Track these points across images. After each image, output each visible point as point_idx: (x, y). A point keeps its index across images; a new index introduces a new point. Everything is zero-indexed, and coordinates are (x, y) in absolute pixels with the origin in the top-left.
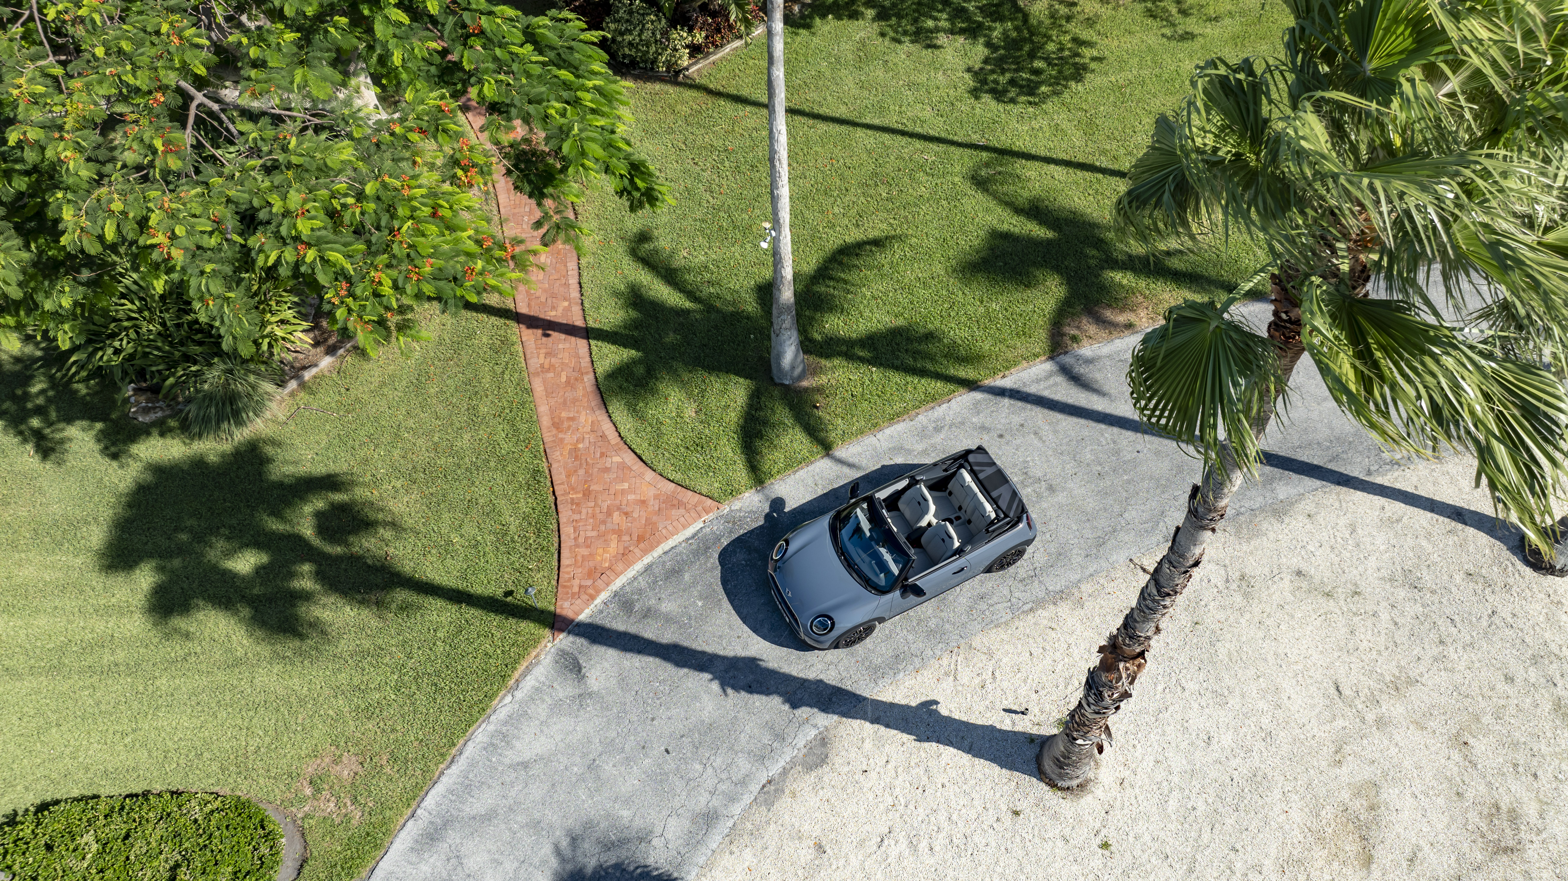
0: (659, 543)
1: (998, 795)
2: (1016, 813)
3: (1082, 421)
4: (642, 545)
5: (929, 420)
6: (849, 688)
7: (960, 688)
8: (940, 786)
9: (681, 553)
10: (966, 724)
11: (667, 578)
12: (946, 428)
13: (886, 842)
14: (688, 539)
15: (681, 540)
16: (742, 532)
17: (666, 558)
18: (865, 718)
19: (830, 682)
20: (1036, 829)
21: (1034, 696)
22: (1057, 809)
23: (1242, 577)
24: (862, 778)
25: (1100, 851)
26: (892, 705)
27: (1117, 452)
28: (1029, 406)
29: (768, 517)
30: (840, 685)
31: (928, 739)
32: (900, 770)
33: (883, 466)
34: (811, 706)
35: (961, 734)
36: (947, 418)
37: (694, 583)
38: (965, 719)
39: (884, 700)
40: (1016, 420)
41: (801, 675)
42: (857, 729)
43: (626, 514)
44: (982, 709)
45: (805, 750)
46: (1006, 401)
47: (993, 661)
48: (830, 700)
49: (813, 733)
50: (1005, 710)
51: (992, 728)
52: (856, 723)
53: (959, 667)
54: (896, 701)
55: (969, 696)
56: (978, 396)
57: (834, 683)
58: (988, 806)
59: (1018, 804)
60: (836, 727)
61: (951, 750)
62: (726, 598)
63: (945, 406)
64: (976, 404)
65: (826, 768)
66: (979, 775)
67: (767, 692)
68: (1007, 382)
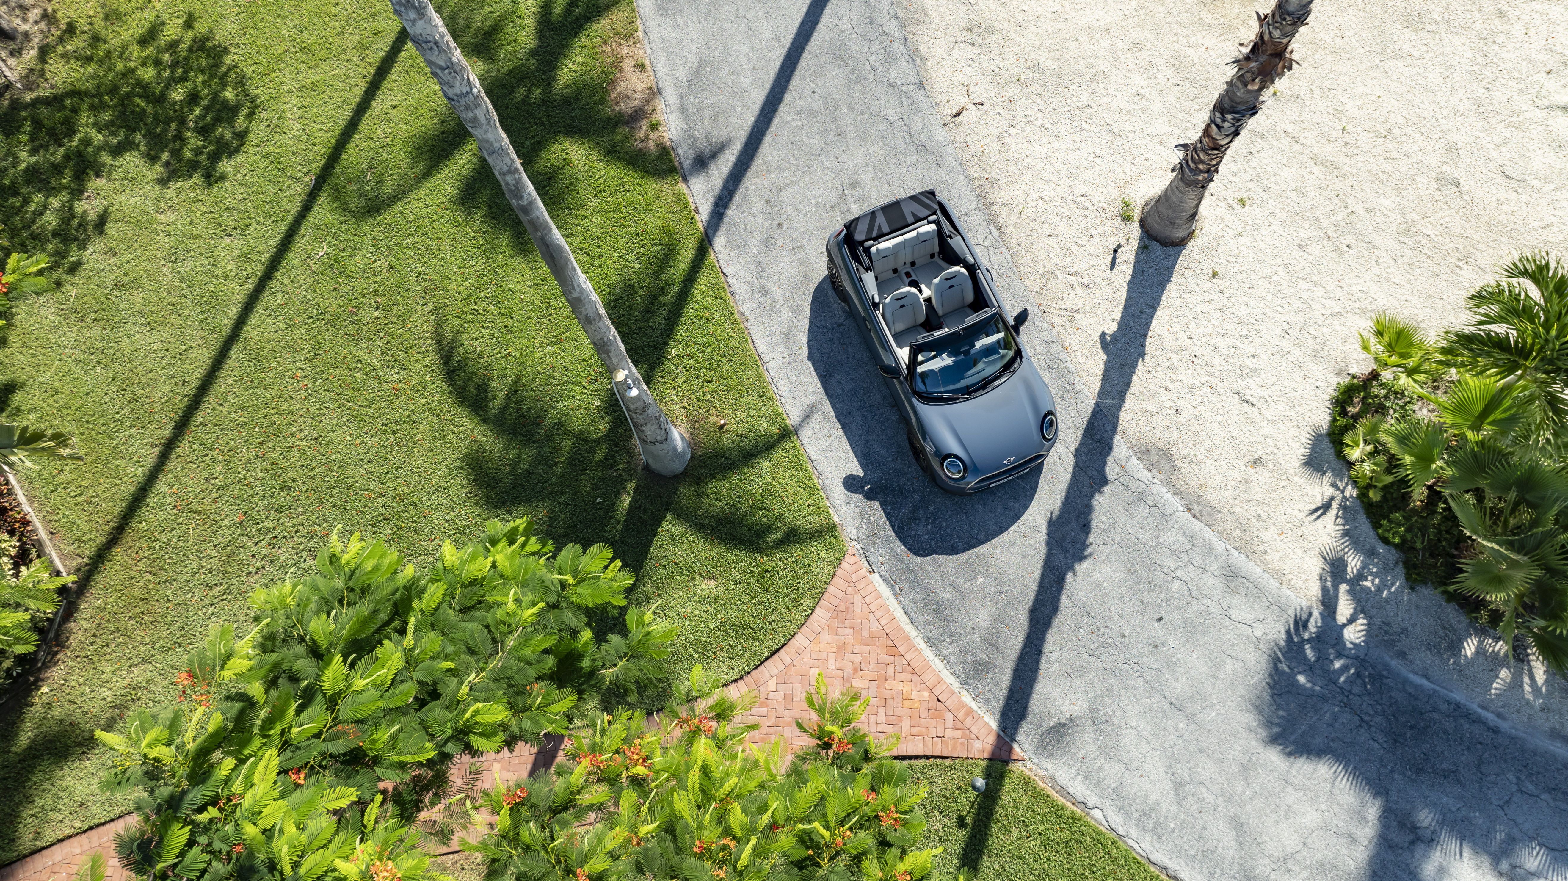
0: (899, 628)
1: (1197, 289)
2: (1214, 274)
3: (768, 139)
4: (902, 650)
5: (750, 300)
6: (1085, 420)
7: (1088, 308)
8: (1190, 341)
9: (915, 602)
10: (1127, 307)
11: (946, 619)
12: (763, 282)
13: (1248, 398)
14: (895, 593)
15: (895, 602)
16: (888, 527)
17: (919, 620)
18: (1119, 407)
19: (1079, 439)
20: (1230, 259)
21: (1096, 239)
22: (1211, 237)
23: (970, 30)
24: (1184, 415)
25: (1247, 208)
26: (1105, 378)
27: (812, 112)
28: (741, 190)
29: (869, 496)
30: (1082, 430)
31: (1143, 346)
32: (1174, 377)
33: (809, 358)
34: (1105, 464)
35: (1138, 313)
36: (749, 279)
37: (954, 586)
38: (1121, 309)
39: (1099, 385)
40: (759, 205)
41: (1070, 469)
42: (1132, 415)
43: (855, 670)
44: (1110, 291)
45: (1155, 472)
46: (732, 212)
47: (1057, 272)
48: (1098, 441)
49: (1134, 460)
50: (1112, 268)
51: (1131, 284)
52: (1123, 416)
53: (1063, 307)
54: (1101, 373)
55: (1096, 301)
56: (719, 242)
57: (1080, 436)
58: (1208, 299)
59: (1205, 271)
60: (1129, 437)
61: (1154, 324)
62: (977, 550)
63: (731, 280)
64: (732, 244)
65: (1174, 450)
66: (1178, 302)
67: (1088, 509)
68: (705, 209)
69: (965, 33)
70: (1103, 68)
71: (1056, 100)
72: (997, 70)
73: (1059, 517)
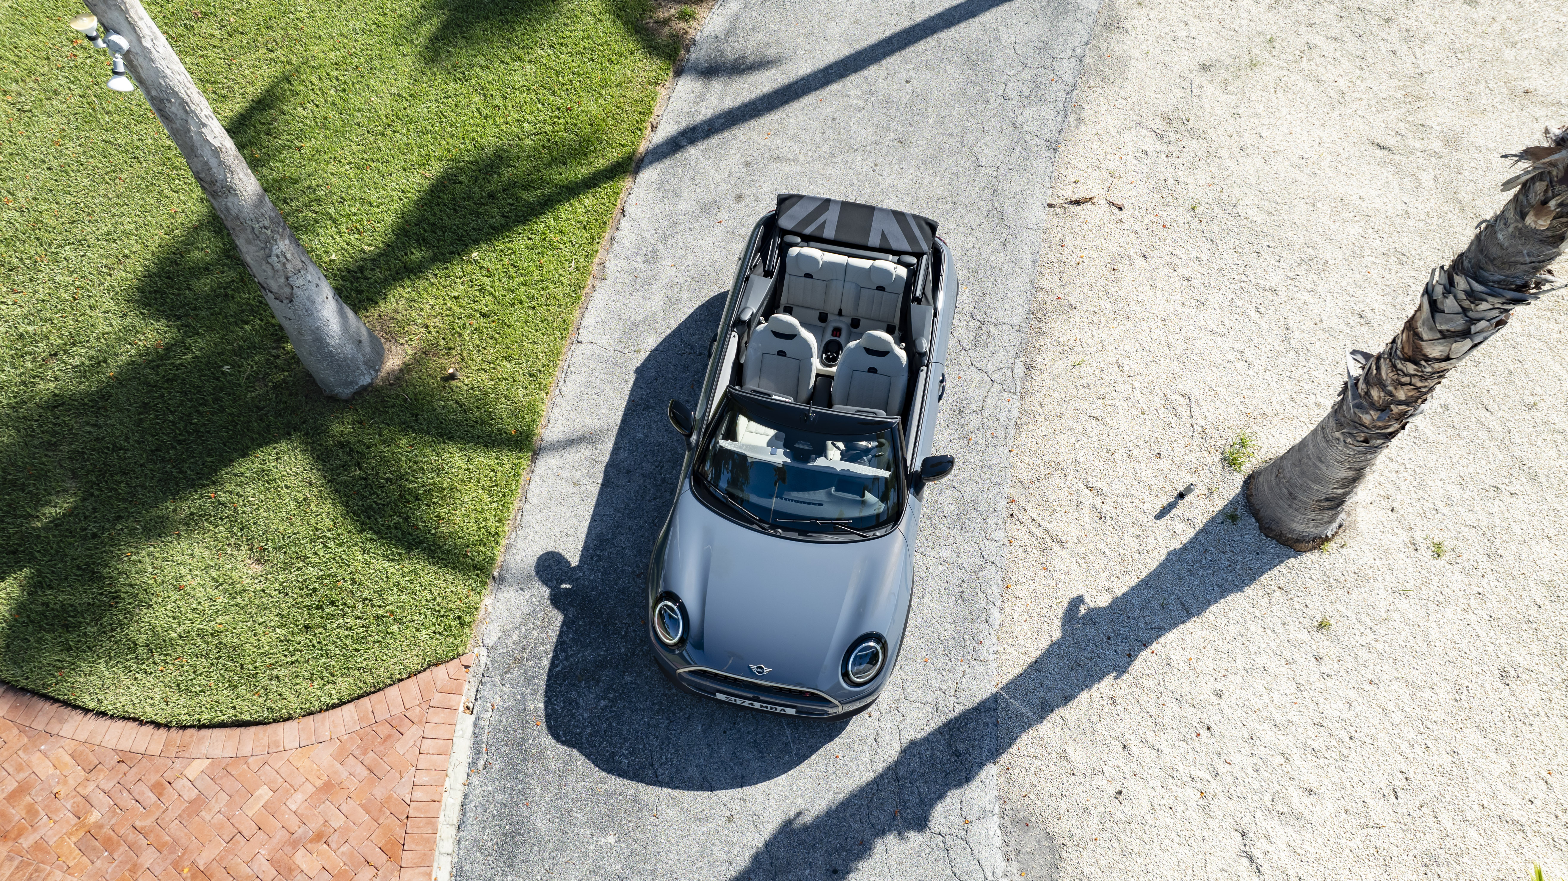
0: (432, 822)
1: (1280, 629)
2: (1321, 626)
3: (808, 100)
4: (407, 857)
5: (626, 257)
6: (959, 709)
7: (1081, 549)
8: (1214, 700)
9: (488, 798)
10: (1145, 584)
11: (511, 862)
12: (661, 247)
13: (1257, 854)
14: (473, 765)
15: (463, 777)
16: (546, 662)
17: (472, 831)
18: (1026, 725)
19: (928, 730)
20: (1364, 618)
21: (1164, 464)
22: (1351, 567)
23: (1169, 120)
24: (1126, 807)
25: (1441, 562)
26: (1037, 665)
27: (888, 101)
28: (727, 135)
29: (557, 600)
30: (943, 720)
31: (1131, 657)
32: (1151, 737)
33: (638, 371)
34: (941, 795)
35: (1155, 604)
36: (648, 235)
37: (564, 818)
38: (1134, 581)
39: (1019, 670)
40: (733, 163)
41: (880, 767)
42: (1039, 751)
43: (318, 837)
44: (1134, 544)
45: (1014, 866)
46: (694, 152)
47: (1071, 474)
48: (957, 754)
49: (993, 824)
50: (1159, 516)
51: (1174, 557)
52: (1024, 742)
53: (1046, 524)
54: (1035, 654)
55: (1101, 546)
56: (650, 175)
57: (933, 726)
58: (1287, 655)
59: (1310, 612)
60: (1011, 782)
61: (1172, 636)
62: (642, 788)
63: (624, 223)
64: (661, 185)
65: (1071, 854)
66: (1234, 630)
67: (863, 849)
68: (667, 129)
69: (1158, 120)
70: (1328, 256)
71: (1232, 259)
72: (1171, 181)
73: (806, 828)
